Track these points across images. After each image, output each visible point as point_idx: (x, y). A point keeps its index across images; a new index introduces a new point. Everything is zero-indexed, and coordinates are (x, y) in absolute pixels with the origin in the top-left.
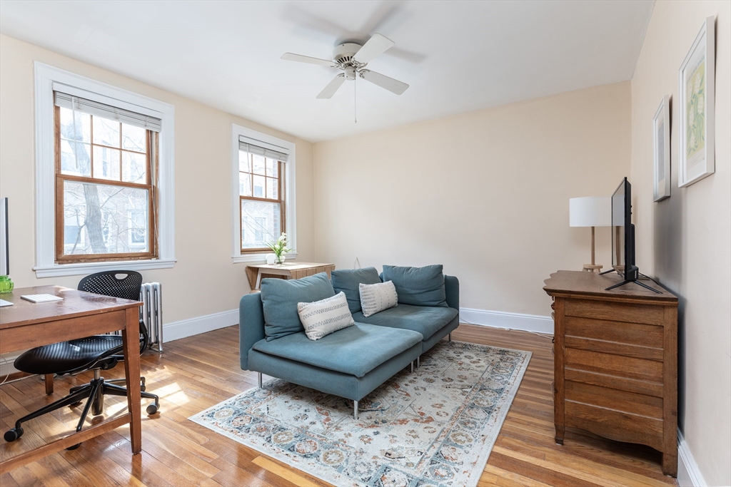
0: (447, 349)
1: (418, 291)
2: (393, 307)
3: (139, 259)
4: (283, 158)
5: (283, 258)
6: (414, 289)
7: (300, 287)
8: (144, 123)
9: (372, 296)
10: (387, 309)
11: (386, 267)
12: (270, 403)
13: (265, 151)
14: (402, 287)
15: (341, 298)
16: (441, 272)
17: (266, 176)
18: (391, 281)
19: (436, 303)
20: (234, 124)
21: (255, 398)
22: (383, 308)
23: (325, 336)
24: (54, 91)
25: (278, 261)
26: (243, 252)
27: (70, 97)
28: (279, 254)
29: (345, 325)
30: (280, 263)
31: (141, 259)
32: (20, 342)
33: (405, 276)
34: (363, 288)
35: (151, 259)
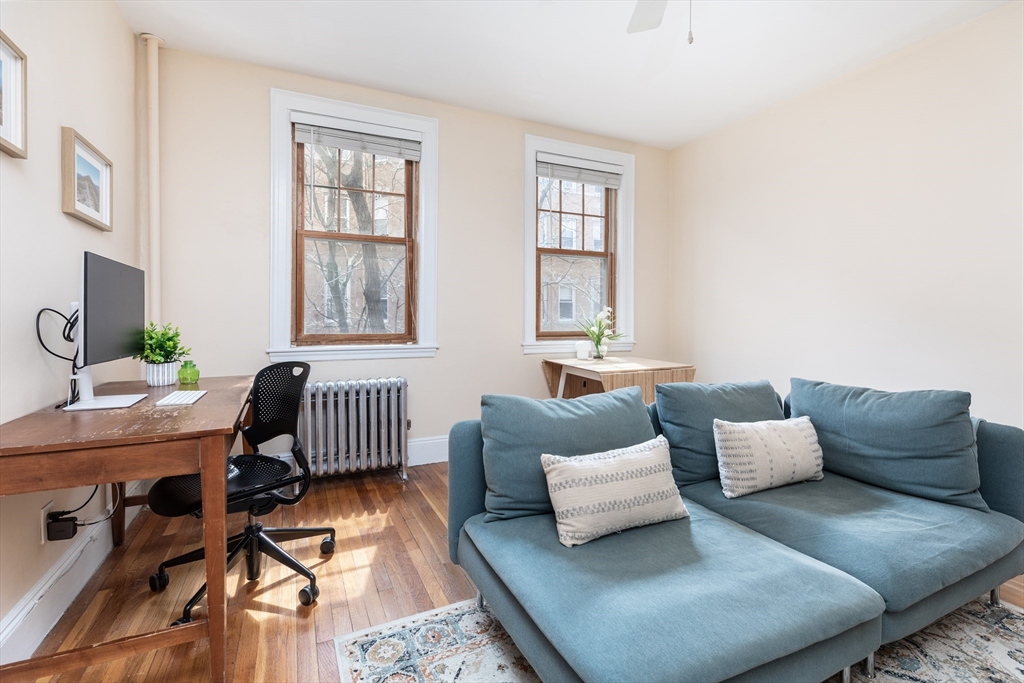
0: (984, 631)
1: (885, 453)
2: (807, 481)
3: (391, 342)
4: (612, 181)
5: (603, 349)
6: (873, 446)
7: (561, 419)
8: (397, 150)
9: (746, 451)
10: (788, 485)
11: (799, 384)
12: (471, 657)
13: (580, 173)
14: (837, 433)
15: (654, 450)
16: (965, 412)
17: (583, 215)
18: (805, 419)
19: (945, 494)
20: (527, 135)
21: (454, 631)
22: (776, 482)
23: (597, 540)
24: (293, 124)
25: (596, 354)
26: (540, 336)
27: (308, 128)
28: (598, 343)
29: (659, 516)
30: (599, 357)
31: (395, 343)
32: (22, 481)
33: (848, 410)
34: (724, 430)
35: (406, 343)
